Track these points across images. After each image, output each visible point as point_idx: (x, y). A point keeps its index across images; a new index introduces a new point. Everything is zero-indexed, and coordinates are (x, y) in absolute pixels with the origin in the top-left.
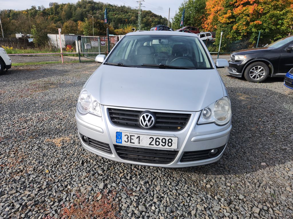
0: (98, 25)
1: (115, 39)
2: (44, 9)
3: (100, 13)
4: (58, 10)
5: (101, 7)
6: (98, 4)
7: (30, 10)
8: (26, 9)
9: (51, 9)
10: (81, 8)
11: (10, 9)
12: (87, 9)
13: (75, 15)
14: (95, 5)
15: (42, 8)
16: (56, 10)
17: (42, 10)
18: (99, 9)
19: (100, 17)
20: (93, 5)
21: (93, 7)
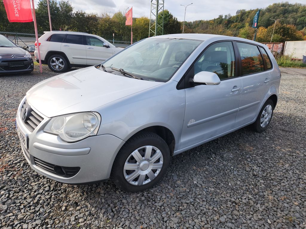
0: (282, 30)
1: (279, 47)
2: (230, 17)
3: (293, 16)
4: (243, 17)
5: (296, 9)
6: (294, 6)
7: (217, 19)
8: (213, 19)
9: (237, 17)
10: (270, 13)
11: (200, 20)
12: (277, 13)
13: (261, 20)
14: (289, 8)
15: (228, 16)
16: (241, 18)
17: (227, 18)
18: (293, 11)
19: (291, 21)
20: (287, 7)
21: (286, 10)
